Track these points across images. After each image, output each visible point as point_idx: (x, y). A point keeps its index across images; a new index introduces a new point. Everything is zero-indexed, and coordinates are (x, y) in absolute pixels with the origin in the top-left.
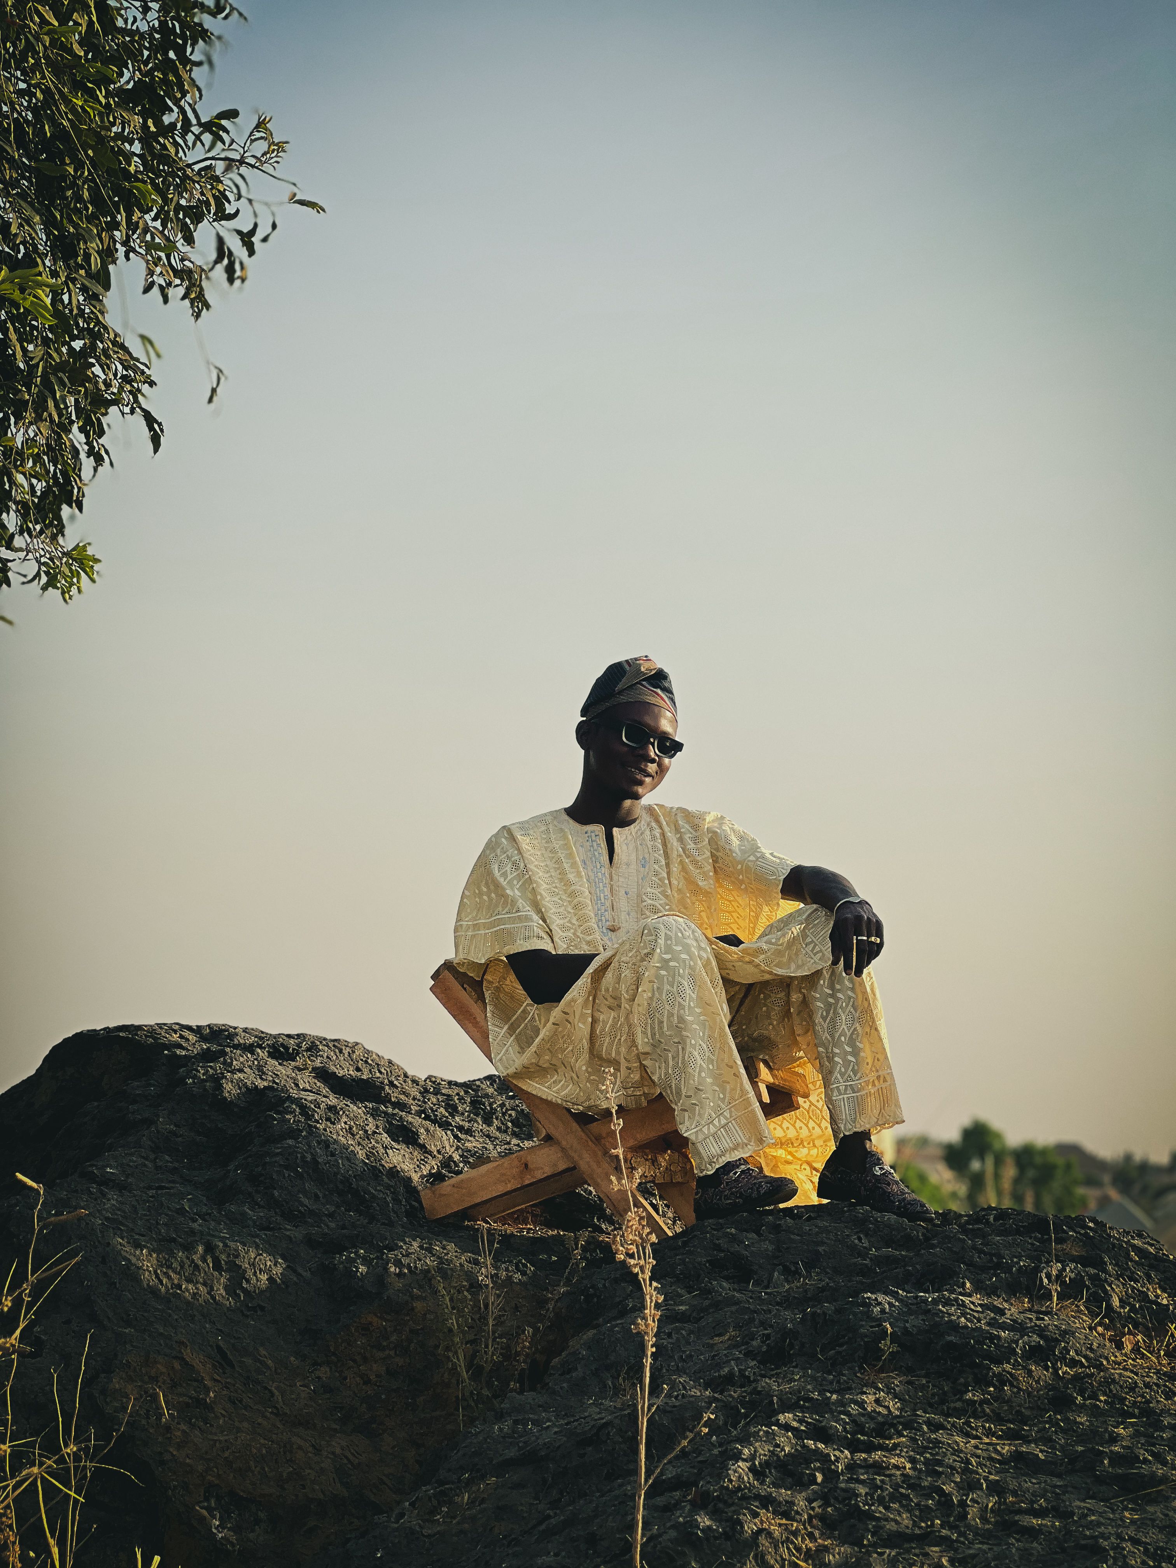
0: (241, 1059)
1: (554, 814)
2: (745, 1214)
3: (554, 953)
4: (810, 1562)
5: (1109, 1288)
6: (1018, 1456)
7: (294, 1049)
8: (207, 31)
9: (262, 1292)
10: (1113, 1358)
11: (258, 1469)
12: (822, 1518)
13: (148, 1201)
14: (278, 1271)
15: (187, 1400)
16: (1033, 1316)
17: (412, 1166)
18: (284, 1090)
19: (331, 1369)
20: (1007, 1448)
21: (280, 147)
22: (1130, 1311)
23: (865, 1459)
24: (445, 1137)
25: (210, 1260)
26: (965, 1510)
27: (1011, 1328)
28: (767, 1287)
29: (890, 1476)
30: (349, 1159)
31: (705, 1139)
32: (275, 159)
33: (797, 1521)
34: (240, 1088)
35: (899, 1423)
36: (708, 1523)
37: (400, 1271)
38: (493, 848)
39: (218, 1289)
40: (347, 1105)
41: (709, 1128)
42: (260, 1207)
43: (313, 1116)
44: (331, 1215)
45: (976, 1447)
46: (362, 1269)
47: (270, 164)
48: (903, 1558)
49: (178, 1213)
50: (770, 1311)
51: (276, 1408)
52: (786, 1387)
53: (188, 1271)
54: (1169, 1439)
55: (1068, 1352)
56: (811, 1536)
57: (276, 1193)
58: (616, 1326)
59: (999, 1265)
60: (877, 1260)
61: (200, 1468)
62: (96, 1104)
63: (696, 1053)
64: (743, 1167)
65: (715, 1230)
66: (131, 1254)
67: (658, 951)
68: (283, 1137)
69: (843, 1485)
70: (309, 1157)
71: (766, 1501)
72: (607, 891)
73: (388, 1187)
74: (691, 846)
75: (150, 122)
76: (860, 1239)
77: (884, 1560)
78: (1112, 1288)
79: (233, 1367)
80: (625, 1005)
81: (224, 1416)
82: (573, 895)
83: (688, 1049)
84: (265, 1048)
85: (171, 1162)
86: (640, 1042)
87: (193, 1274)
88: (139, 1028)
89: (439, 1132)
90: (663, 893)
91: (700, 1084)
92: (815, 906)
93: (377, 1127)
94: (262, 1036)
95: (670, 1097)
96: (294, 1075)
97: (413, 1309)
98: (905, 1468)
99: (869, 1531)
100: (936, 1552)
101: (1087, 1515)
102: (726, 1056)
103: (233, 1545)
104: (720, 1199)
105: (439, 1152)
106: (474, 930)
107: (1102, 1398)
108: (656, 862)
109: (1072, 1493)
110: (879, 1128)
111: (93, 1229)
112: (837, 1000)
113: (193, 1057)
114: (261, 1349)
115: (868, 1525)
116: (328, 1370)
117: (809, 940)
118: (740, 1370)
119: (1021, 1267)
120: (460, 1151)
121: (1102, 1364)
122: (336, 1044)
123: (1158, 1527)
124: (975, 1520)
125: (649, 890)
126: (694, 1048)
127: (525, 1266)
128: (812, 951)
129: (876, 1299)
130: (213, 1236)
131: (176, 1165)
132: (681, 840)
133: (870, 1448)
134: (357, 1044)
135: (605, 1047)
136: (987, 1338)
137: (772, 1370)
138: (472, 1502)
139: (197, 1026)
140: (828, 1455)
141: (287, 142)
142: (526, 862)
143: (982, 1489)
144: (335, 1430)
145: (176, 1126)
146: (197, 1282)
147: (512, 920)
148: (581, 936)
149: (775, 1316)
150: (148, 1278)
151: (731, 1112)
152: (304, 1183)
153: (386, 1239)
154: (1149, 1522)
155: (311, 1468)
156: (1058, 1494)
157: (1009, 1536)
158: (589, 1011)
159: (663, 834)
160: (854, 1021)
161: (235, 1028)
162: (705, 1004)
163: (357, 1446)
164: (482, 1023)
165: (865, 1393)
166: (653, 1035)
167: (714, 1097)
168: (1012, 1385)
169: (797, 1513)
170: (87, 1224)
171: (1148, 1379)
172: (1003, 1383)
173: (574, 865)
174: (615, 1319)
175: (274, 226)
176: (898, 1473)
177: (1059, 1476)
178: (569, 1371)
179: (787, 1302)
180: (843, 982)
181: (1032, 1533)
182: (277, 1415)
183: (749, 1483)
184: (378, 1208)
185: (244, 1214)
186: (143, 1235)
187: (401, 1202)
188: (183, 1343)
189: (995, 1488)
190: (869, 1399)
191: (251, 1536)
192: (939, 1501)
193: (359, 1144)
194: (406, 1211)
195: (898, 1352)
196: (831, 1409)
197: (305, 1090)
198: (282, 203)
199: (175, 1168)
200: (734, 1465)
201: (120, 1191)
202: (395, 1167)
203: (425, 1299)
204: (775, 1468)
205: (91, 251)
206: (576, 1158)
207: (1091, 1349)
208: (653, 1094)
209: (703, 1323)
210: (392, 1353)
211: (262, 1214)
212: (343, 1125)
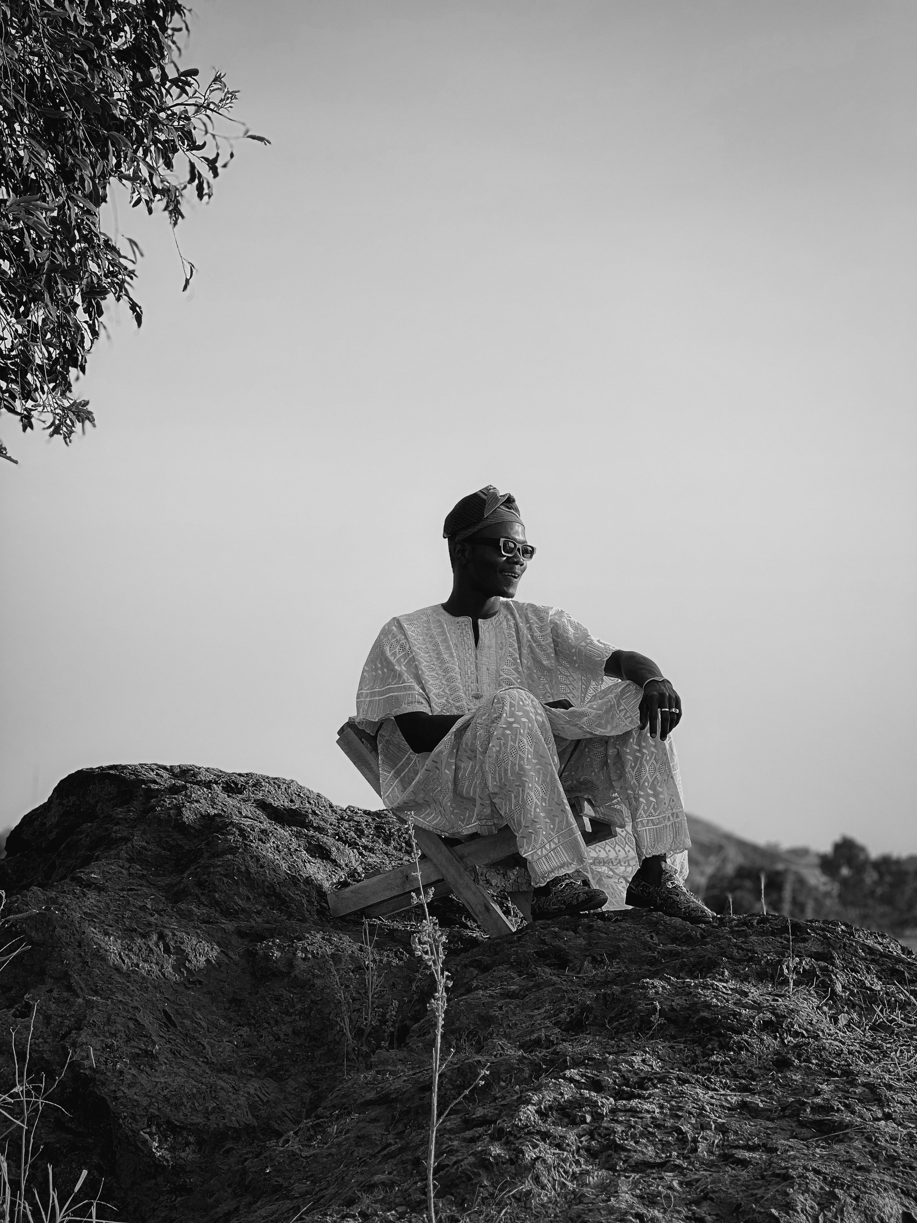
0: (199, 793)
1: (434, 608)
2: (567, 917)
3: (430, 714)
4: (575, 1182)
5: (834, 977)
6: (744, 1105)
7: (242, 785)
8: (180, 6)
9: (200, 970)
10: (827, 1031)
11: (189, 1104)
12: (588, 1149)
13: (119, 900)
14: (213, 954)
15: (138, 1051)
16: (770, 998)
17: (325, 876)
18: (230, 816)
19: (251, 1029)
20: (735, 1098)
21: (233, 95)
22: (850, 994)
23: (625, 1105)
24: (352, 854)
25: (161, 945)
26: (696, 1146)
27: (752, 1007)
28: (579, 973)
29: (642, 1118)
30: (274, 871)
31: (539, 859)
32: (229, 105)
33: (567, 1151)
34: (196, 815)
35: (656, 1078)
36: (498, 1152)
37: (306, 956)
38: (386, 634)
39: (167, 968)
40: (276, 829)
41: (542, 851)
42: (204, 905)
43: (249, 837)
44: (258, 913)
45: (712, 1097)
46: (277, 954)
47: (226, 108)
48: (644, 1181)
49: (140, 909)
50: (577, 991)
51: (207, 1058)
52: (578, 1049)
53: (145, 953)
54: (861, 1094)
55: (793, 1026)
56: (577, 1162)
57: (217, 896)
58: (461, 1000)
59: (751, 959)
60: (663, 954)
61: (145, 1103)
62: (89, 824)
63: (532, 794)
64: (567, 881)
65: (542, 928)
66: (101, 940)
67: (504, 715)
68: (224, 853)
69: (605, 1125)
70: (243, 869)
71: (545, 1136)
72: (473, 668)
73: (304, 892)
74: (537, 633)
75: (138, 75)
76: (652, 937)
77: (629, 1182)
78: (837, 977)
79: (175, 1026)
80: (479, 756)
81: (166, 1064)
82: (446, 671)
83: (527, 791)
84: (220, 784)
85: (140, 870)
86: (490, 785)
87: (148, 956)
88: (125, 767)
89: (348, 850)
90: (516, 670)
91: (535, 817)
92: (628, 682)
93: (299, 846)
94: (220, 774)
95: (513, 827)
96: (239, 805)
97: (314, 985)
98: (654, 1112)
99: (621, 1159)
100: (669, 1176)
101: (788, 1151)
102: (555, 796)
103: (167, 1161)
104: (549, 905)
105: (346, 865)
106: (371, 697)
107: (814, 1061)
108: (511, 646)
109: (780, 1134)
110: (672, 853)
111: (73, 921)
112: (643, 754)
113: (163, 791)
114: (197, 1013)
115: (620, 1155)
116: (248, 1029)
117: (622, 707)
118: (546, 1036)
119: (768, 960)
120: (363, 865)
121: (818, 1035)
122: (276, 781)
123: (840, 1161)
124: (703, 1152)
125: (505, 667)
126: (531, 789)
127: (402, 953)
128: (624, 716)
129: (653, 984)
130: (165, 927)
131: (145, 872)
132: (530, 629)
133: (631, 1096)
134: (293, 781)
135: (465, 787)
136: (731, 1014)
137: (573, 1036)
138: (340, 1132)
139: (171, 766)
140: (596, 1101)
141: (238, 92)
142: (411, 645)
143: (711, 1129)
144: (251, 1076)
145: (146, 842)
146: (151, 962)
147: (400, 689)
148: (452, 702)
149: (581, 995)
150: (113, 959)
151: (559, 839)
152: (239, 888)
153: (297, 932)
154: (833, 1157)
155: (230, 1104)
156: (769, 1134)
157: (726, 1165)
158: (454, 761)
159: (516, 625)
160: (655, 770)
161: (199, 768)
162: (539, 755)
163: (268, 1088)
164: (375, 768)
165: (635, 1055)
166: (501, 779)
167: (546, 827)
168: (747, 1050)
169: (568, 1145)
170: (69, 917)
171: (852, 1048)
172: (741, 1049)
173: (448, 648)
174: (462, 995)
175: (232, 155)
176: (649, 1116)
177: (772, 1120)
178: (424, 1034)
179: (591, 985)
180: (648, 740)
181: (744, 1163)
182: (207, 1063)
183: (535, 1122)
184: (295, 908)
185: (190, 911)
186: (111, 926)
187: (313, 903)
188: (137, 1008)
189: (722, 1129)
190: (637, 1059)
191: (183, 1155)
192: (677, 1138)
193: (284, 859)
194: (317, 910)
195: (665, 1023)
196: (608, 1066)
197: (246, 817)
198: (237, 138)
199: (143, 875)
200: (524, 1108)
201: (99, 892)
202: (311, 876)
203: (323, 977)
204: (557, 1110)
205: (85, 177)
206: (444, 872)
207: (811, 1024)
208: (501, 825)
209: (527, 999)
210: (297, 1018)
211: (204, 911)
212: (271, 844)
